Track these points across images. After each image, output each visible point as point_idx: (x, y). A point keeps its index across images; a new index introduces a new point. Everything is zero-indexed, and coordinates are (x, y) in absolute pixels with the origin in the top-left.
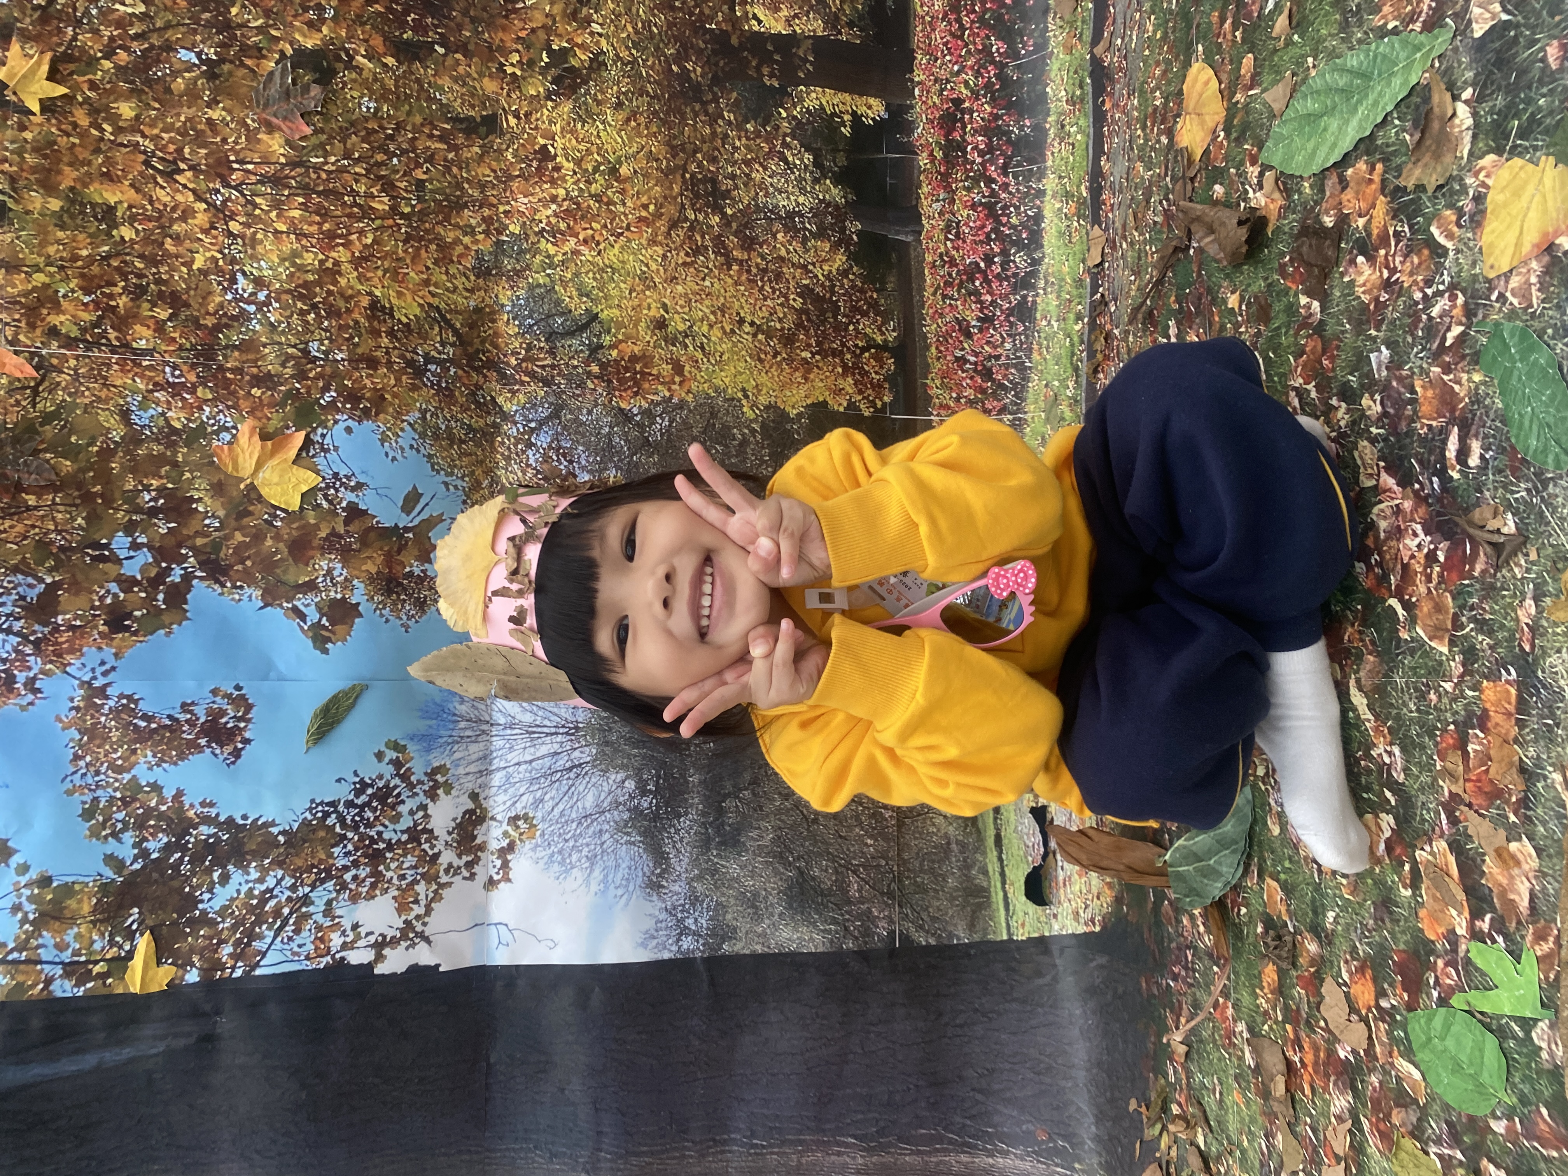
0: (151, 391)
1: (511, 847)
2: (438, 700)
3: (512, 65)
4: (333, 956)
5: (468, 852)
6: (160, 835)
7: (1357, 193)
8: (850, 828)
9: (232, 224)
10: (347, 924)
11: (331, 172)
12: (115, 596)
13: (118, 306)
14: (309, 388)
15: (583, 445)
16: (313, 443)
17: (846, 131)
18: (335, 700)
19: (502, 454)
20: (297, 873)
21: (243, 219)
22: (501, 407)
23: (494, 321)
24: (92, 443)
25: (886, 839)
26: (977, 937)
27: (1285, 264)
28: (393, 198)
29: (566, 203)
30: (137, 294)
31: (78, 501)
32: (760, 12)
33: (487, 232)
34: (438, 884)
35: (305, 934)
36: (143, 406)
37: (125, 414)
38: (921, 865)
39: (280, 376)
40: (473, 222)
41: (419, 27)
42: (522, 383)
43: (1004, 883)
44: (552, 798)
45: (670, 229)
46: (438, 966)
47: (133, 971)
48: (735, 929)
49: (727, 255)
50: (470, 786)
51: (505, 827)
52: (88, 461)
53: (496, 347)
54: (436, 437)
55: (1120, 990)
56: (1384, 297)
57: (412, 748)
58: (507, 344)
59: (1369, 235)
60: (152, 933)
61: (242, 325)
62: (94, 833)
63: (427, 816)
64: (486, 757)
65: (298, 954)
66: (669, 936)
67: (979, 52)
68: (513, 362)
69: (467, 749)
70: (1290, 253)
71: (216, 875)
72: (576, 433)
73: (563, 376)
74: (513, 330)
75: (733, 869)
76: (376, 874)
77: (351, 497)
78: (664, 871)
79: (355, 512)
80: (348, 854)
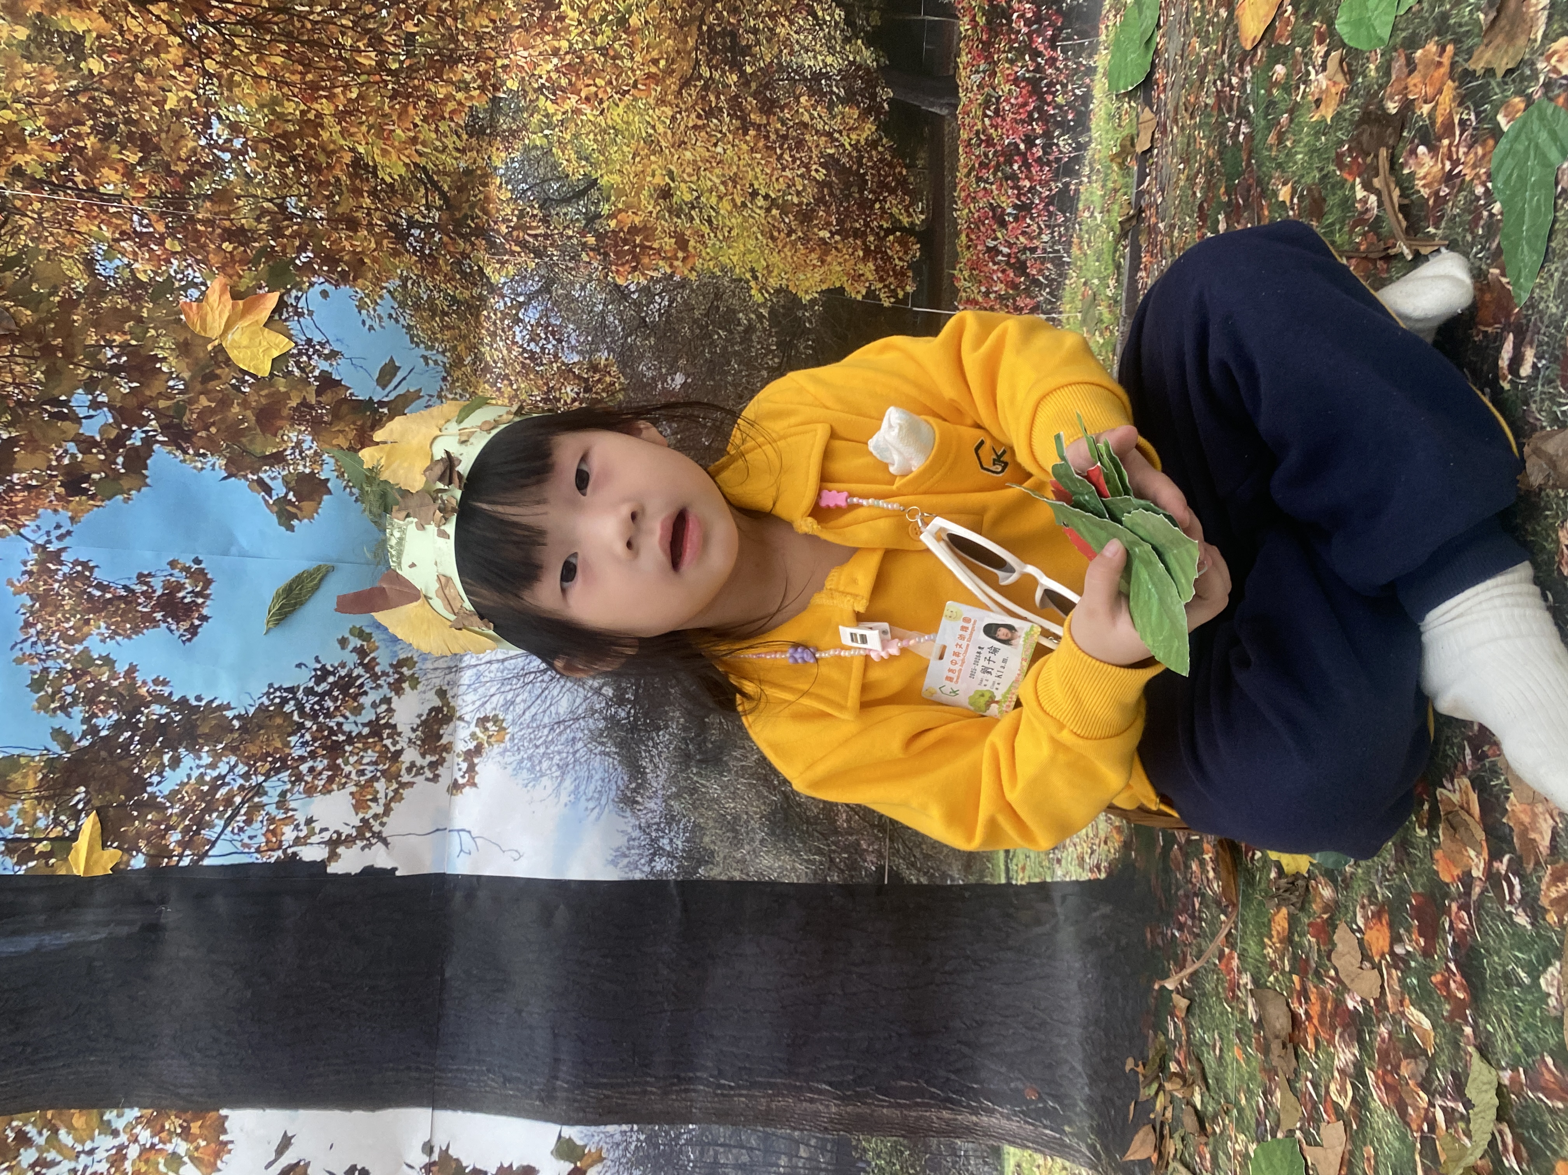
0: (117, 241)
1: (478, 750)
4: (285, 851)
5: (433, 751)
6: (111, 712)
7: (1424, 77)
9: (207, 62)
10: (301, 818)
11: (317, 22)
12: (73, 456)
13: (85, 148)
14: (284, 247)
15: (574, 322)
16: (286, 305)
18: (299, 580)
19: (488, 330)
20: (251, 761)
21: (219, 58)
22: (488, 278)
23: (485, 185)
24: (54, 293)
26: (973, 880)
27: (1343, 154)
28: (380, 53)
29: (568, 57)
30: (107, 133)
31: (37, 354)
33: (483, 88)
34: (399, 783)
35: (256, 825)
36: (108, 256)
37: (89, 263)
39: (254, 231)
40: (468, 77)
42: (512, 253)
44: (524, 701)
45: (681, 88)
46: (394, 869)
47: (77, 852)
48: (712, 853)
49: (743, 119)
50: (437, 682)
51: (473, 728)
52: (49, 311)
53: (486, 212)
54: (417, 307)
55: (1124, 942)
56: (1445, 191)
57: (378, 637)
58: (498, 211)
59: (1433, 123)
60: (98, 814)
61: (215, 174)
62: (43, 706)
63: (390, 710)
65: (248, 846)
66: (641, 856)
68: (504, 229)
70: (1349, 141)
71: (166, 758)
72: (567, 310)
73: (557, 247)
74: (505, 195)
75: (714, 789)
76: (334, 767)
77: (324, 365)
78: (639, 786)
79: (327, 382)
80: (305, 744)
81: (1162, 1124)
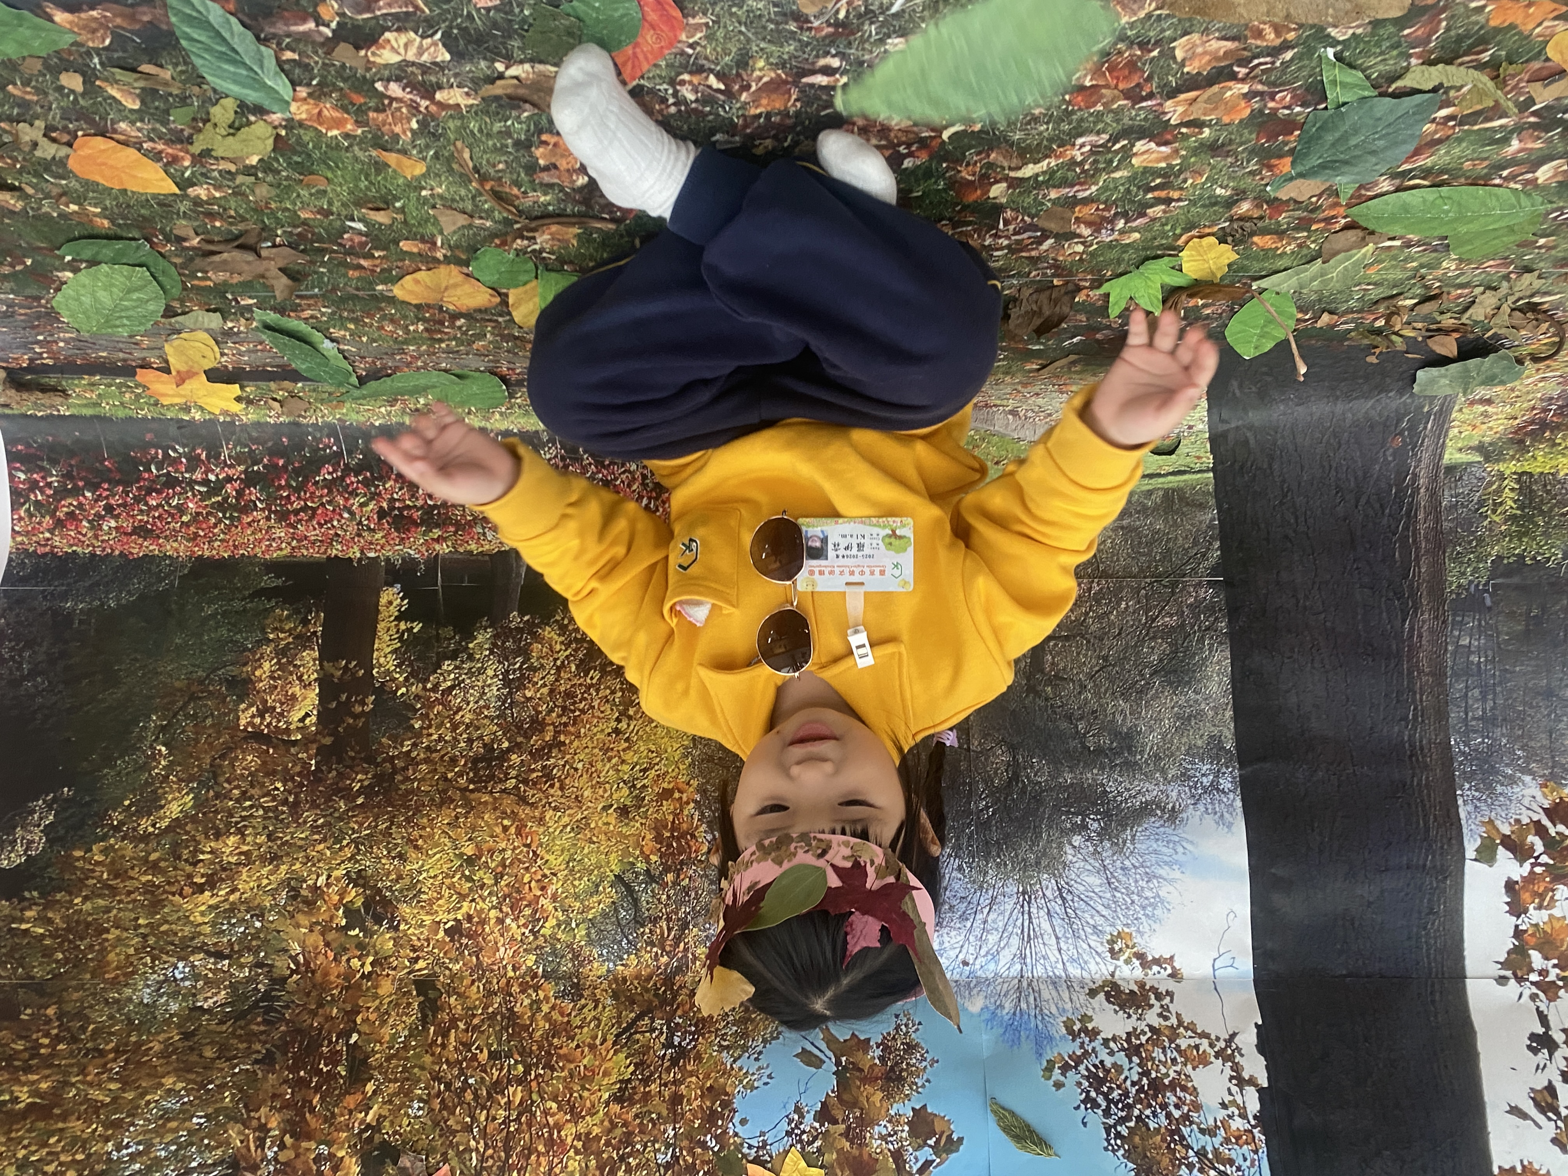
1: (1140, 956)
2: (1002, 1031)
3: (363, 965)
4: (1254, 1127)
5: (1147, 998)
8: (1111, 624)
10: (1222, 1114)
11: (486, 1144)
14: (704, 1162)
16: (757, 1157)
17: (417, 627)
18: (1007, 1130)
20: (1176, 1163)
23: (625, 980)
25: (1121, 589)
26: (1212, 502)
28: (509, 1082)
29: (504, 909)
32: (296, 716)
33: (537, 988)
34: (1179, 1026)
35: (1234, 1156)
38: (1144, 554)
40: (527, 1002)
41: (333, 1059)
43: (1159, 475)
44: (1092, 917)
45: (528, 804)
46: (1257, 1026)
48: (1211, 737)
49: (551, 747)
50: (1083, 997)
51: (1120, 963)
53: (649, 978)
54: (745, 1035)
55: (1264, 369)
57: (1050, 1054)
58: (648, 966)
63: (1114, 1039)
64: (1054, 982)
65: (1253, 1161)
66: (1220, 801)
67: (330, 492)
68: (665, 959)
69: (1047, 1001)
73: (678, 909)
74: (633, 960)
75: (1154, 738)
76: (1173, 1086)
77: (809, 1118)
78: (1158, 806)
79: (824, 1114)
80: (1154, 1114)
81: (1428, 330)
